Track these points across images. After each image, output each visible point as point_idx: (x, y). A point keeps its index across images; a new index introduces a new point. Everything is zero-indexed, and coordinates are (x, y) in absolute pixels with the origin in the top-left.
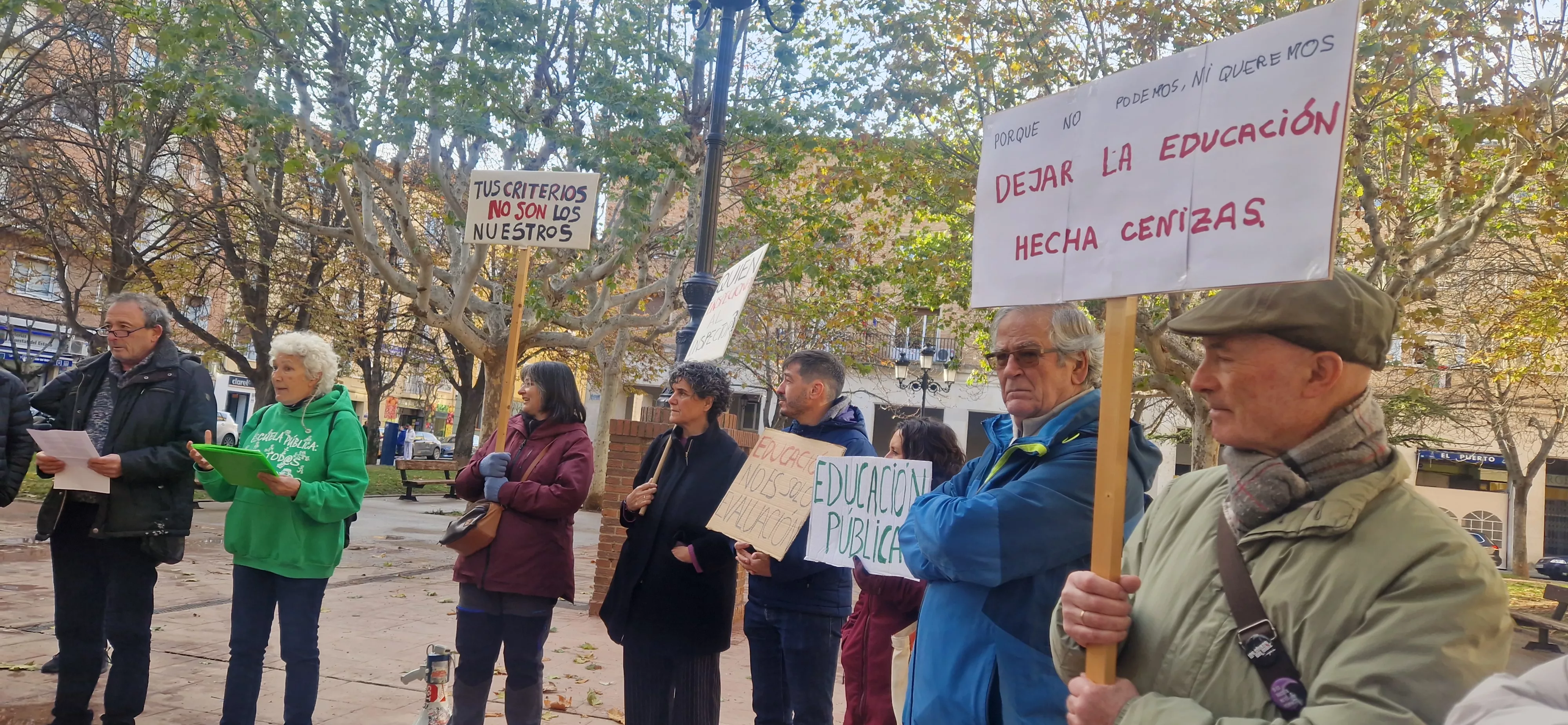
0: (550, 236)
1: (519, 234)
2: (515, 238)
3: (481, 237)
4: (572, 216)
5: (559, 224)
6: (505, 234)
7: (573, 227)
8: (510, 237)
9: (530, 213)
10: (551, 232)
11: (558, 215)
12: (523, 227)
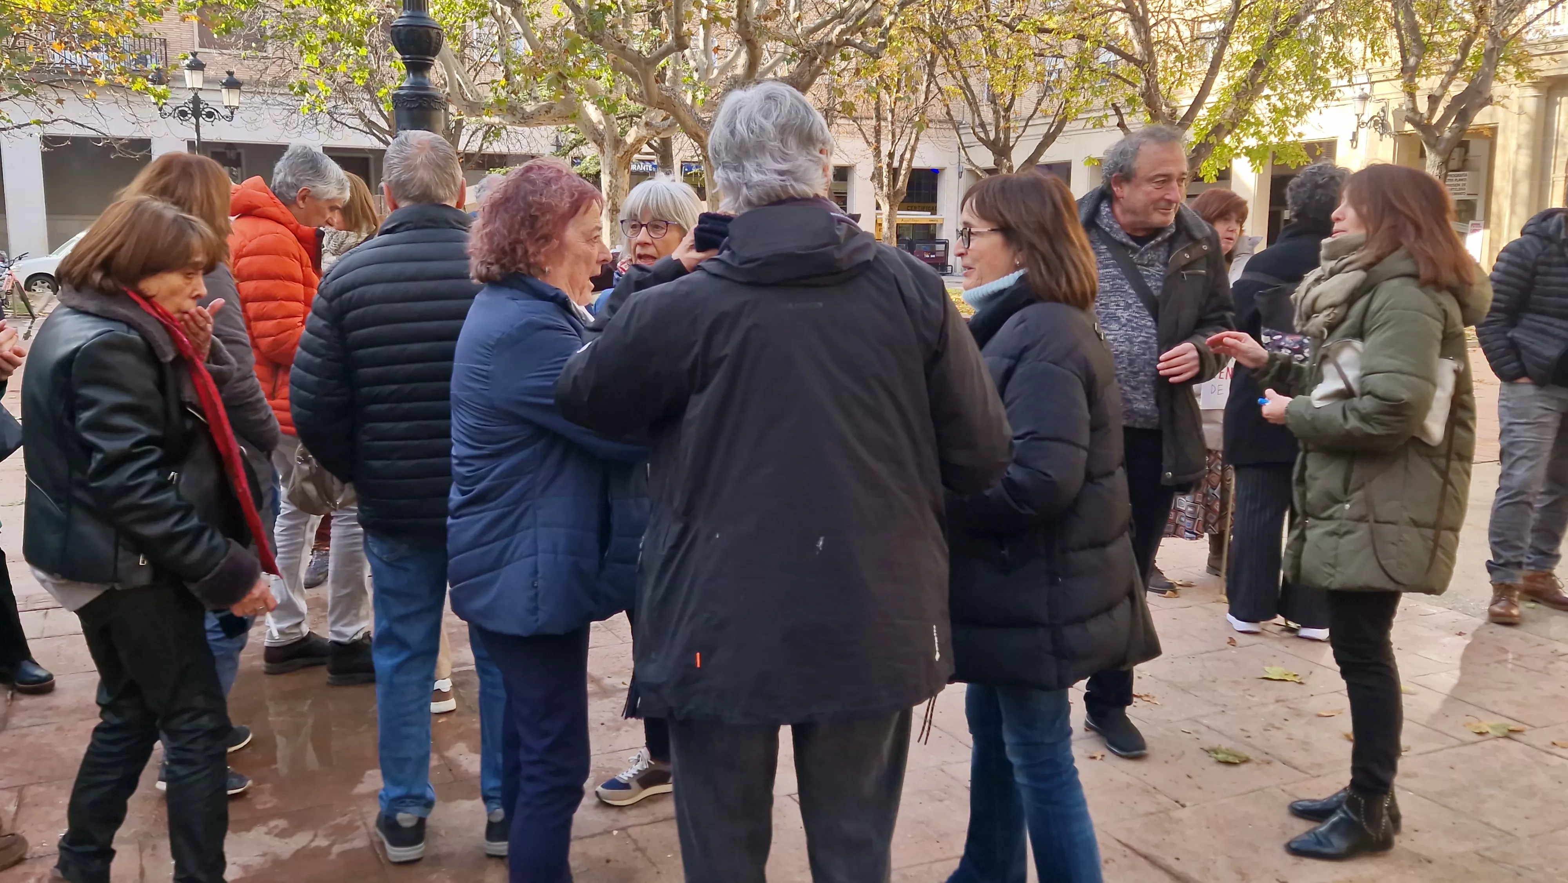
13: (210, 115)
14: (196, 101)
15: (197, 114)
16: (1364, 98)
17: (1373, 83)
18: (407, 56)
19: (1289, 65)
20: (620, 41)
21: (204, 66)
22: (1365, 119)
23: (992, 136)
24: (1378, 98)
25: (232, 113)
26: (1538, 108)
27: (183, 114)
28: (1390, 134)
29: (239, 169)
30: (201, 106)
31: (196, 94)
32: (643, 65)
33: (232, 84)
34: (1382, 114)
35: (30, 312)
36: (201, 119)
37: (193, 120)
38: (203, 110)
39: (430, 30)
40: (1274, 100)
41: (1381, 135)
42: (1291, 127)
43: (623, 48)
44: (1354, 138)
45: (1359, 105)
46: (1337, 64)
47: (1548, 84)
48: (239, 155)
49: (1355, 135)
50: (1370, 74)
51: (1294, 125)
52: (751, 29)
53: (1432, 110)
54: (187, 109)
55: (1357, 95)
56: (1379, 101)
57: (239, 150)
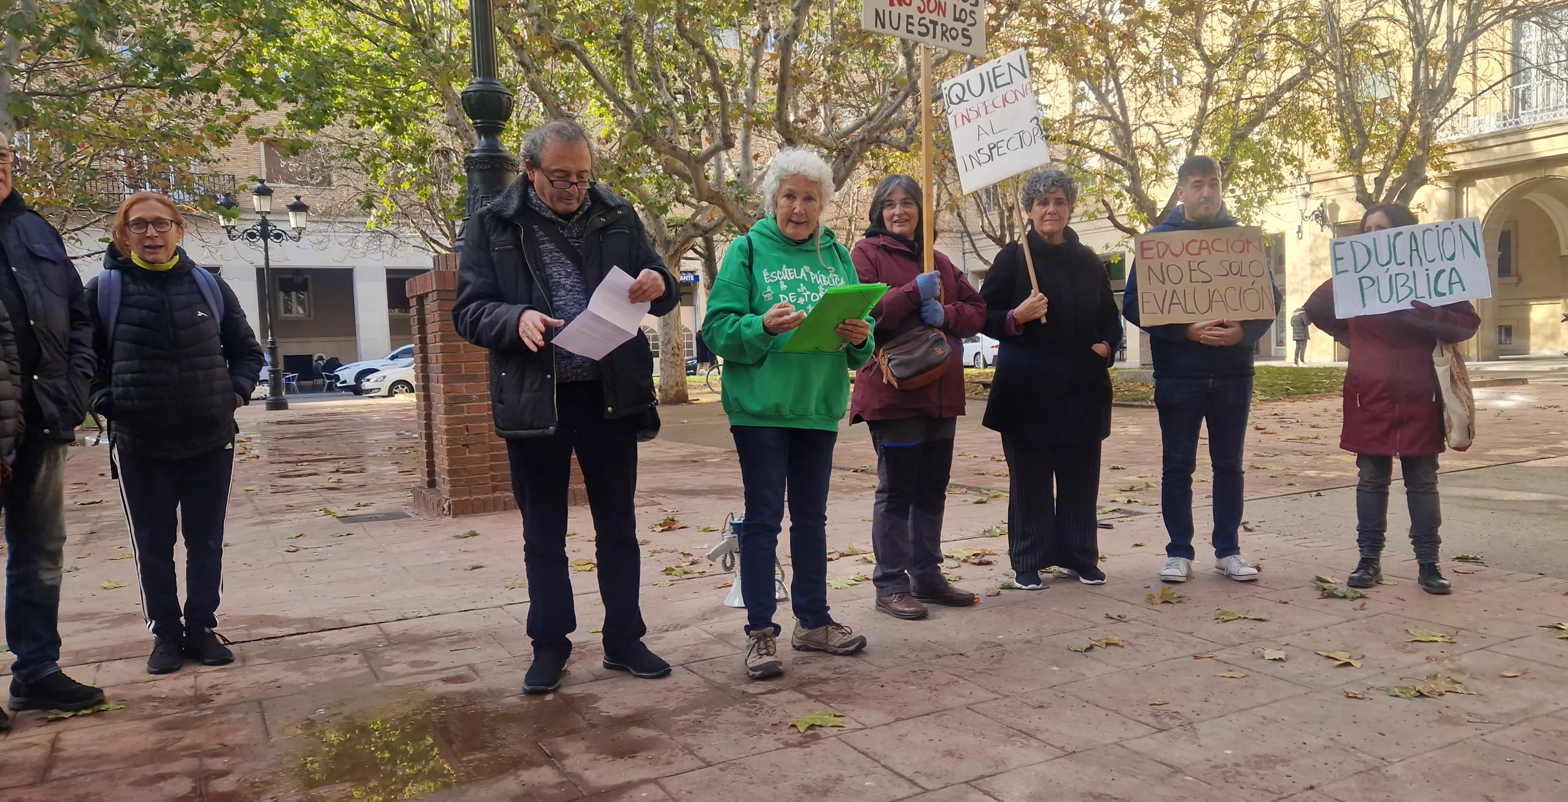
0: (954, 38)
1: (923, 30)
2: (920, 34)
3: (883, 27)
4: (970, 20)
5: (959, 26)
6: (910, 27)
7: (972, 32)
8: (916, 32)
9: (932, 8)
10: (954, 33)
11: (958, 16)
12: (926, 22)
13: (278, 236)
14: (264, 223)
15: (265, 235)
16: (1306, 196)
17: (1312, 183)
18: (478, 121)
19: (1248, 163)
20: (671, 142)
21: (272, 191)
22: (1308, 213)
23: (998, 233)
24: (1316, 195)
25: (300, 234)
26: (1450, 198)
27: (252, 236)
28: (1329, 226)
29: (306, 293)
30: (269, 228)
31: (264, 217)
32: (693, 163)
33: (299, 207)
34: (1321, 209)
35: (98, 424)
36: (269, 240)
37: (261, 242)
38: (271, 231)
39: (501, 95)
40: (1238, 192)
41: (1322, 226)
42: (1254, 215)
43: (675, 148)
44: (1300, 231)
45: (1302, 201)
46: (1288, 162)
47: (1456, 178)
48: (306, 280)
49: (1299, 227)
50: (1309, 176)
51: (1257, 214)
52: (791, 129)
53: (1379, 190)
54: (255, 231)
55: (1300, 194)
56: (1318, 198)
57: (306, 276)
